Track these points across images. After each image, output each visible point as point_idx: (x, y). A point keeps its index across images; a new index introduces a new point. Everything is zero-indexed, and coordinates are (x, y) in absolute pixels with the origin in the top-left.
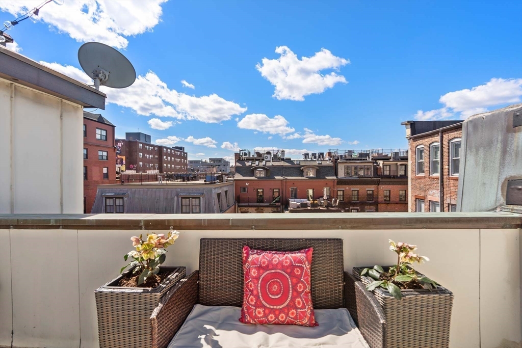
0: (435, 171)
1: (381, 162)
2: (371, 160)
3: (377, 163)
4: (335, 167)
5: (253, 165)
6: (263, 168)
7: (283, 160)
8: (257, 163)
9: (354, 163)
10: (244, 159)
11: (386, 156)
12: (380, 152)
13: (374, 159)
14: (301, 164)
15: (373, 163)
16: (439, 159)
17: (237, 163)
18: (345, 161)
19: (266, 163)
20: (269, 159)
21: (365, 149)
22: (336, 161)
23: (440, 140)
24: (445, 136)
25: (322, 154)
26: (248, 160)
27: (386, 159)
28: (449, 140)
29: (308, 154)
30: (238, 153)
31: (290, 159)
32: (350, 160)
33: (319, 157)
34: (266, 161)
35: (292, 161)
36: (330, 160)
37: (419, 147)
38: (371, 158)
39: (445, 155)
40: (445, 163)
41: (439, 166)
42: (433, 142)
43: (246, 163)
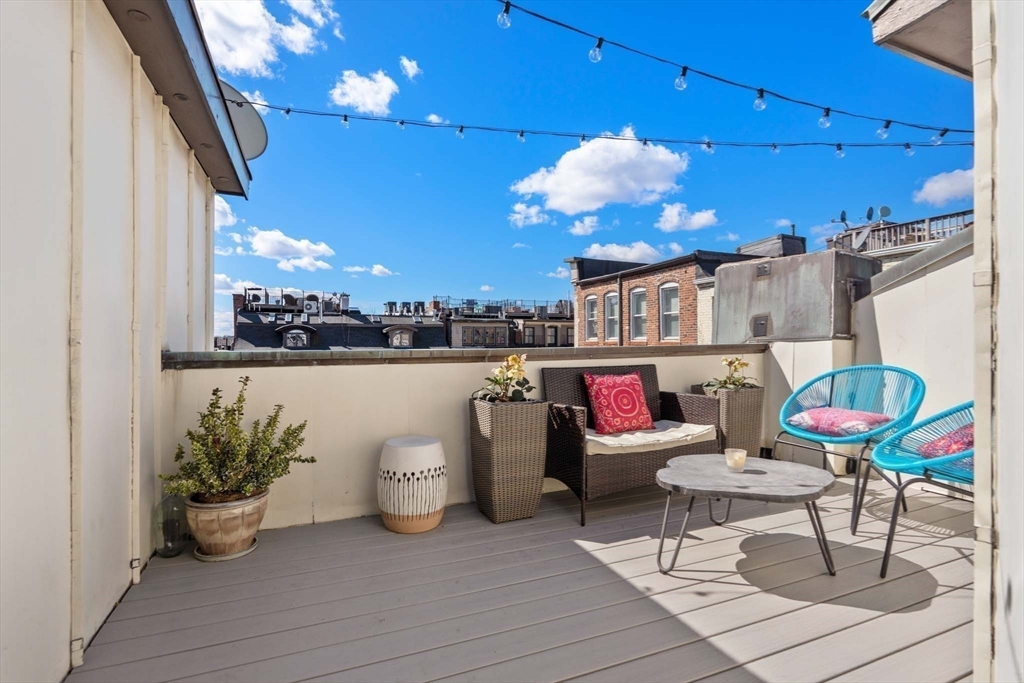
0: (611, 334)
1: (520, 322)
2: (504, 319)
3: (514, 324)
4: (447, 330)
5: (279, 322)
6: (304, 328)
7: (345, 312)
8: (288, 317)
9: (479, 322)
10: (257, 309)
11: (527, 312)
12: (519, 303)
13: (510, 317)
14: (384, 322)
15: (509, 323)
16: (617, 317)
17: (239, 317)
18: (463, 318)
19: (308, 319)
20: (314, 310)
21: (496, 298)
22: (447, 319)
23: (618, 290)
24: (625, 284)
25: (422, 304)
26: (266, 310)
27: (527, 317)
28: (630, 290)
29: (395, 304)
30: (240, 296)
31: (359, 312)
32: (471, 316)
33: (416, 310)
34: (309, 315)
35: (364, 316)
36: (437, 315)
37: (589, 298)
38: (504, 314)
39: (625, 310)
40: (625, 321)
41: (617, 327)
42: (609, 292)
43: (261, 316)
